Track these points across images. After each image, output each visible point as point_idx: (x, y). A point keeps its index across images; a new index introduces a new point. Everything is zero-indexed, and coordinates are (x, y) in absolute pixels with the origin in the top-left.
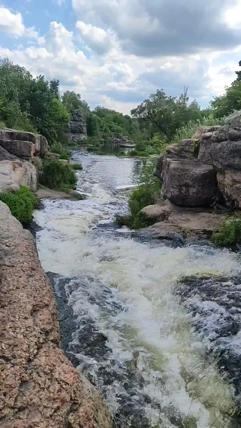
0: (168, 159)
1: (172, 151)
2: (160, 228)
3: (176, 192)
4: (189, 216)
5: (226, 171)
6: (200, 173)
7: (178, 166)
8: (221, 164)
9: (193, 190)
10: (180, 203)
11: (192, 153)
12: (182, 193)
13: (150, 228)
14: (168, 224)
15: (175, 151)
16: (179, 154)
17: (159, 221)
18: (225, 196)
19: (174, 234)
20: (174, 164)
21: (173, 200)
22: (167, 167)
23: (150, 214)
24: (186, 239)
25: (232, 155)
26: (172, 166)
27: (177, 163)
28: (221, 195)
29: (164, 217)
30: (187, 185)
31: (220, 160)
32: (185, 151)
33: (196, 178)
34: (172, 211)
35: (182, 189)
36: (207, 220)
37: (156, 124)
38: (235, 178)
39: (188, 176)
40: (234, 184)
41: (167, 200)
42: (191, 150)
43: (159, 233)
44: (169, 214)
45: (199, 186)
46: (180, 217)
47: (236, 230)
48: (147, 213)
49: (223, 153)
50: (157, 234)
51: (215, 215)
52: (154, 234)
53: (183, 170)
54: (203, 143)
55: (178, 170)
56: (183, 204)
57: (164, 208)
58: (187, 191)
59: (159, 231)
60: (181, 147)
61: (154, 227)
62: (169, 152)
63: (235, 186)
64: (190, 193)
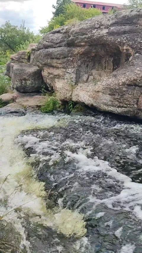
0: (12, 64)
1: (14, 58)
2: (11, 107)
3: (19, 85)
4: (28, 98)
5: (44, 68)
6: (32, 71)
7: (18, 68)
8: (41, 63)
9: (29, 82)
10: (22, 91)
11: (26, 59)
12: (22, 84)
13: (5, 108)
14: (16, 104)
15: (16, 58)
16: (19, 60)
17: (11, 103)
18: (48, 85)
19: (20, 109)
20: (16, 66)
21: (18, 89)
22: (12, 69)
23: (4, 99)
24: (27, 111)
25: (46, 58)
26: (14, 68)
27: (18, 66)
28: (45, 84)
29: (13, 100)
30: (25, 79)
31: (40, 61)
32: (22, 58)
33: (30, 75)
34: (18, 96)
35: (22, 82)
36: (39, 99)
37: (7, 44)
38: (49, 71)
39: (25, 74)
40: (49, 75)
41: (15, 90)
42: (25, 57)
43: (11, 110)
44: (16, 98)
45: (32, 79)
46: (23, 99)
47: (53, 103)
48: (3, 99)
49: (41, 56)
50: (9, 110)
51: (43, 96)
52: (7, 111)
53: (22, 70)
54: (32, 53)
55: (18, 70)
56: (24, 91)
57: (13, 95)
58: (26, 83)
59: (11, 109)
60: (20, 56)
61: (7, 107)
62: (12, 59)
63: (50, 76)
64: (28, 84)
